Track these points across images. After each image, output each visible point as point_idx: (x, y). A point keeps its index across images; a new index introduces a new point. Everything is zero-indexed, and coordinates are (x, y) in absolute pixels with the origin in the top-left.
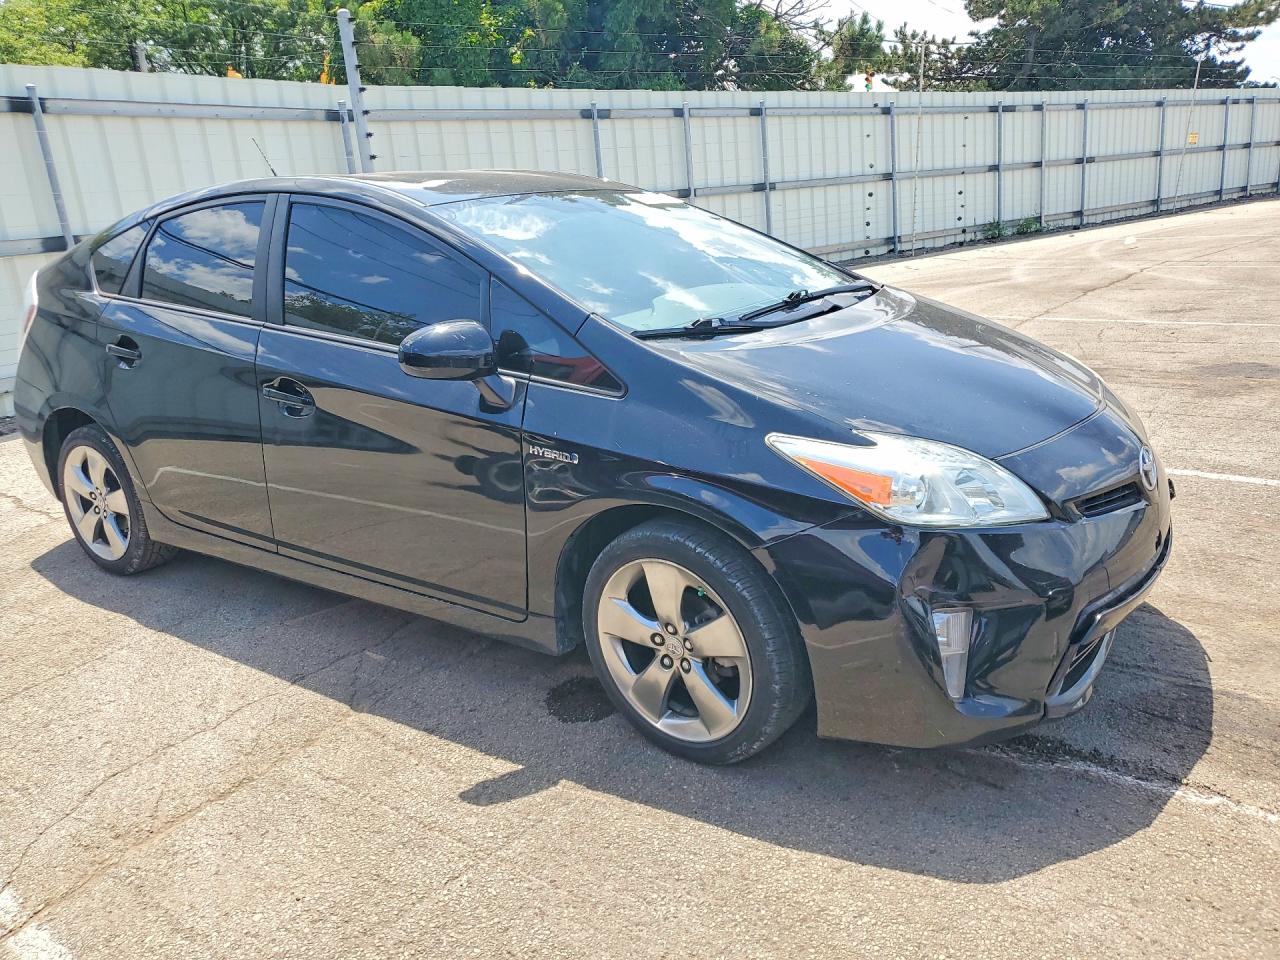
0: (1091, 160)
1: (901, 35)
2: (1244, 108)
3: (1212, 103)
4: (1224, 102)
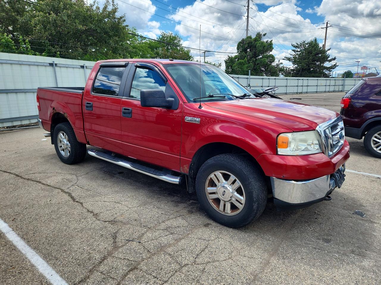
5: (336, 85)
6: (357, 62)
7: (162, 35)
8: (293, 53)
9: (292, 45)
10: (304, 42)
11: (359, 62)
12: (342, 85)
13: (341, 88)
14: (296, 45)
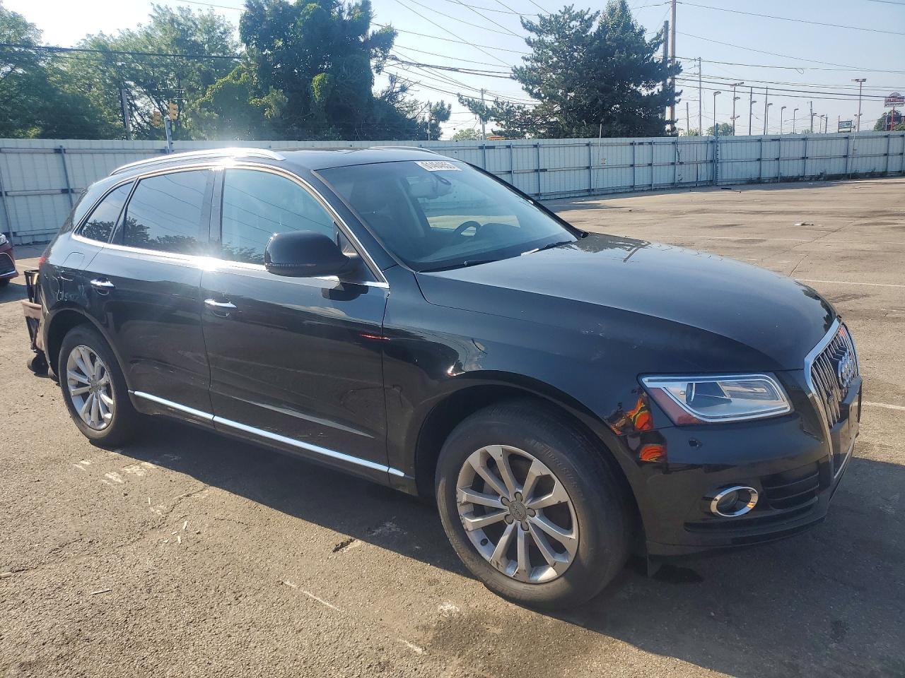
0: (545, 170)
1: (495, 102)
2: (646, 148)
3: (625, 145)
4: (632, 144)
5: (681, 163)
6: (857, 80)
7: (155, 15)
8: (530, 51)
9: (522, 22)
10: (568, 10)
11: (864, 80)
12: (711, 161)
13: (704, 170)
14: (536, 22)
